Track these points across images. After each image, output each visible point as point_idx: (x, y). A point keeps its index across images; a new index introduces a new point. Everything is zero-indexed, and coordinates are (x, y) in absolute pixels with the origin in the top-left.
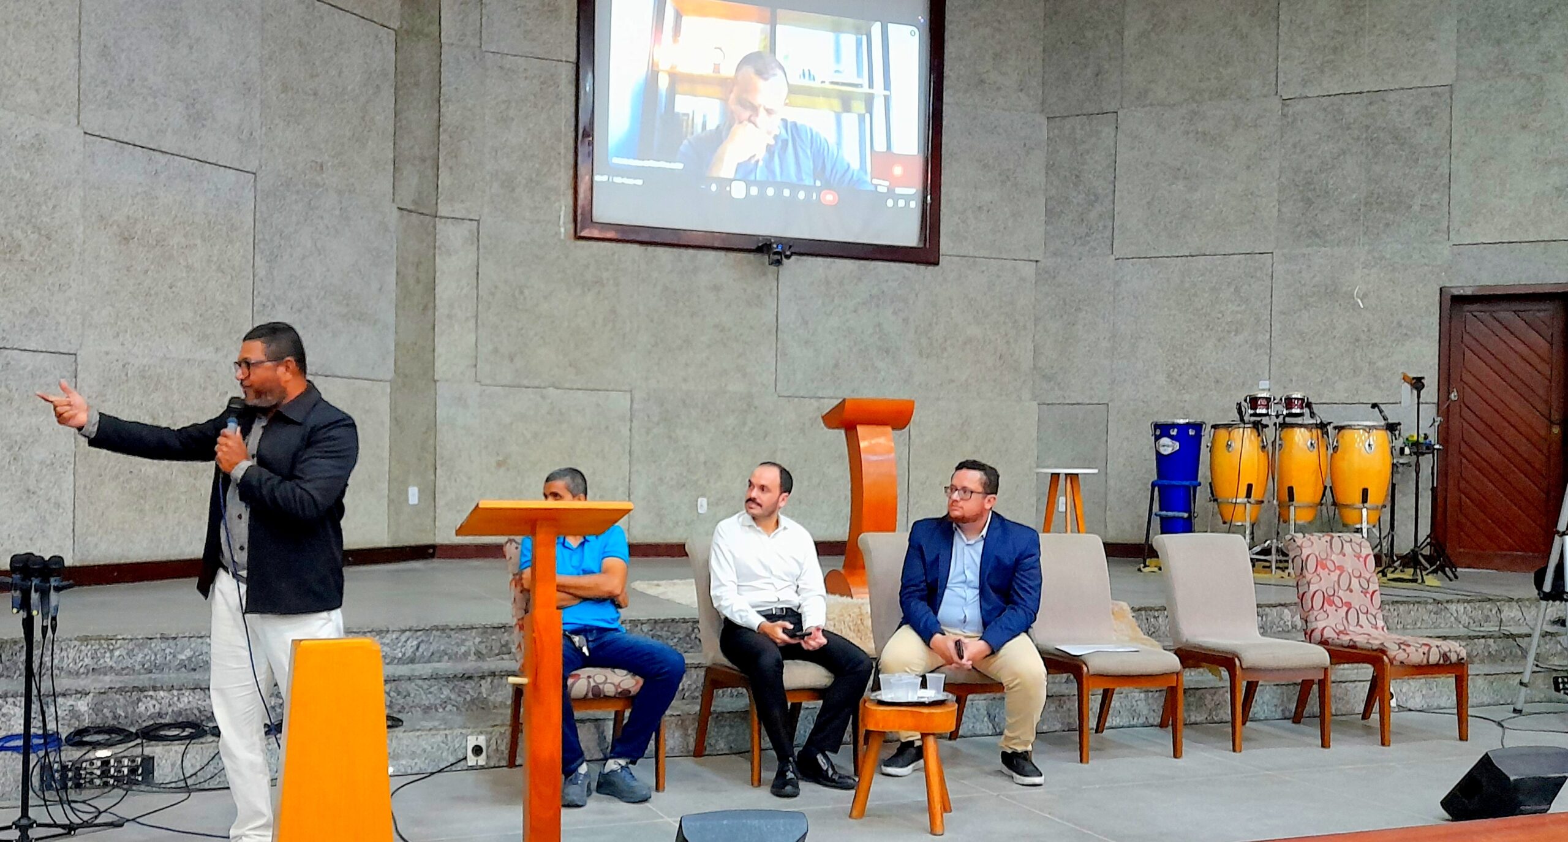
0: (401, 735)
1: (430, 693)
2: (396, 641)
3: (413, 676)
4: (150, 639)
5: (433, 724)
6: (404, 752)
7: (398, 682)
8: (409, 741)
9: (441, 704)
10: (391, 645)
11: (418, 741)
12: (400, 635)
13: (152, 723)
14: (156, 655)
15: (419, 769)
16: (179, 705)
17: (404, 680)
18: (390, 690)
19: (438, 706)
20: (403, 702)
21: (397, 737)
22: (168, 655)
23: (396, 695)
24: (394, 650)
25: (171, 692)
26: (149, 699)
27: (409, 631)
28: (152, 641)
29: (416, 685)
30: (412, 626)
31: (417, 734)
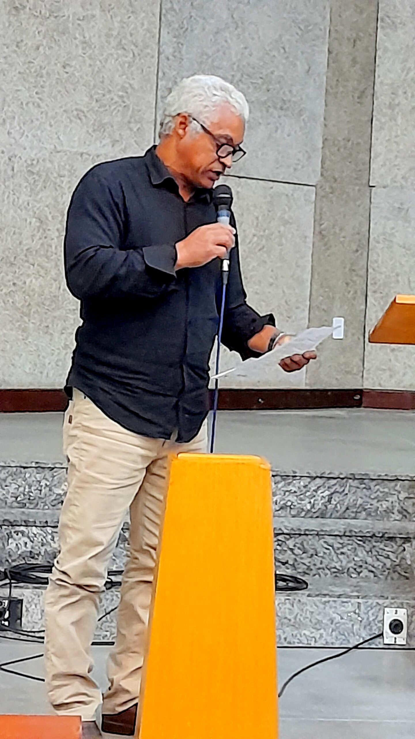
0: (304, 599)
1: (342, 553)
2: (304, 490)
3: (322, 531)
4: (25, 468)
5: (343, 589)
6: (308, 620)
7: (304, 537)
8: (314, 607)
9: (355, 567)
10: (298, 494)
11: (325, 608)
12: (309, 483)
13: (23, 562)
14: (30, 487)
15: (324, 643)
16: (52, 544)
17: (311, 535)
18: (295, 546)
19: (351, 570)
20: (310, 562)
21: (299, 601)
22: (43, 488)
23: (301, 552)
24: (302, 500)
25: (44, 529)
26: (20, 535)
27: (321, 477)
28: (26, 470)
29: (325, 542)
30: (324, 473)
31: (324, 599)
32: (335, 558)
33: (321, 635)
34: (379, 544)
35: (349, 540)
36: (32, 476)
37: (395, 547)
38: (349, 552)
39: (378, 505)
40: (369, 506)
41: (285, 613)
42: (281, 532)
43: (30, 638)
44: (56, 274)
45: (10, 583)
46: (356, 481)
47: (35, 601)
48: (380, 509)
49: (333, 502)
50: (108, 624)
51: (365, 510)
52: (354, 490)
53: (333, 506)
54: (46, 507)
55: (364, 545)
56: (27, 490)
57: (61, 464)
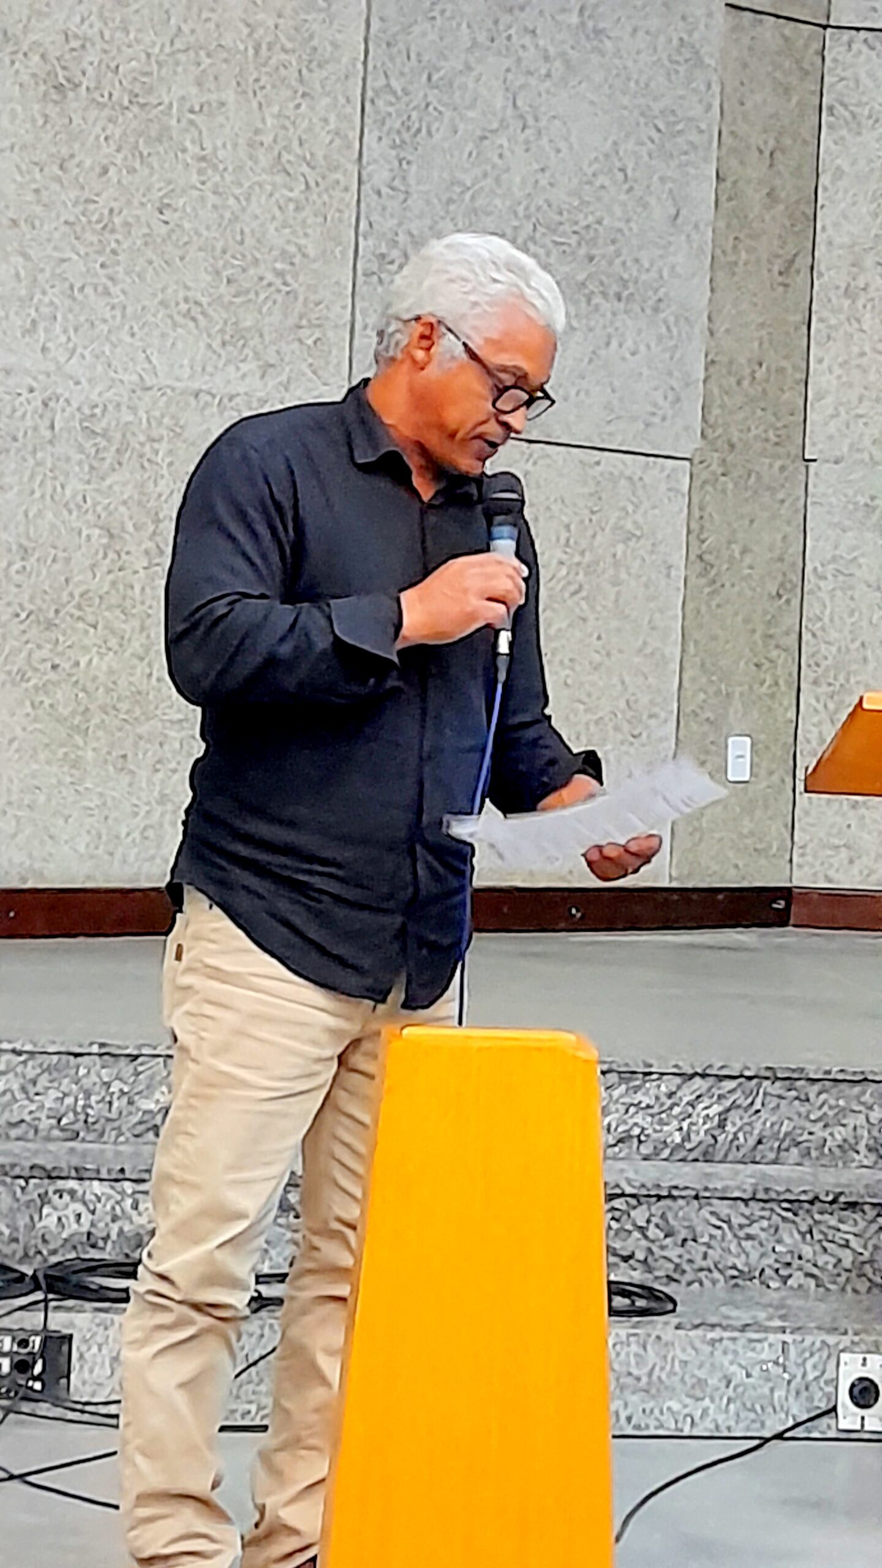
0: (669, 1334)
1: (749, 1237)
2: (668, 1103)
3: (706, 1189)
4: (76, 1055)
5: (753, 1313)
6: (676, 1379)
7: (668, 1202)
8: (690, 1350)
9: (777, 1266)
10: (656, 1110)
11: (712, 1353)
12: (679, 1087)
13: (73, 1255)
14: (88, 1095)
15: (712, 1426)
16: (136, 1219)
17: (683, 1197)
18: (648, 1221)
19: (768, 1272)
20: (680, 1256)
21: (658, 1338)
22: (115, 1096)
23: (662, 1235)
24: (661, 1123)
25: (117, 1185)
26: (66, 1197)
27: (704, 1076)
28: (79, 1059)
29: (712, 1213)
30: (710, 1066)
31: (710, 1335)
32: (733, 1248)
33: (705, 1412)
34: (827, 1217)
35: (763, 1209)
36: (93, 1073)
37: (862, 1224)
38: (763, 1235)
39: (825, 1134)
40: (806, 1137)
41: (628, 1364)
42: (618, 1191)
43: (86, 1417)
44: (142, 645)
45: (46, 1301)
46: (778, 1084)
47: (99, 1339)
48: (828, 1143)
49: (729, 1128)
50: (251, 1387)
51: (798, 1144)
52: (774, 1102)
53: (730, 1137)
54: (122, 1139)
55: (797, 1219)
56: (81, 1103)
57: (155, 1048)
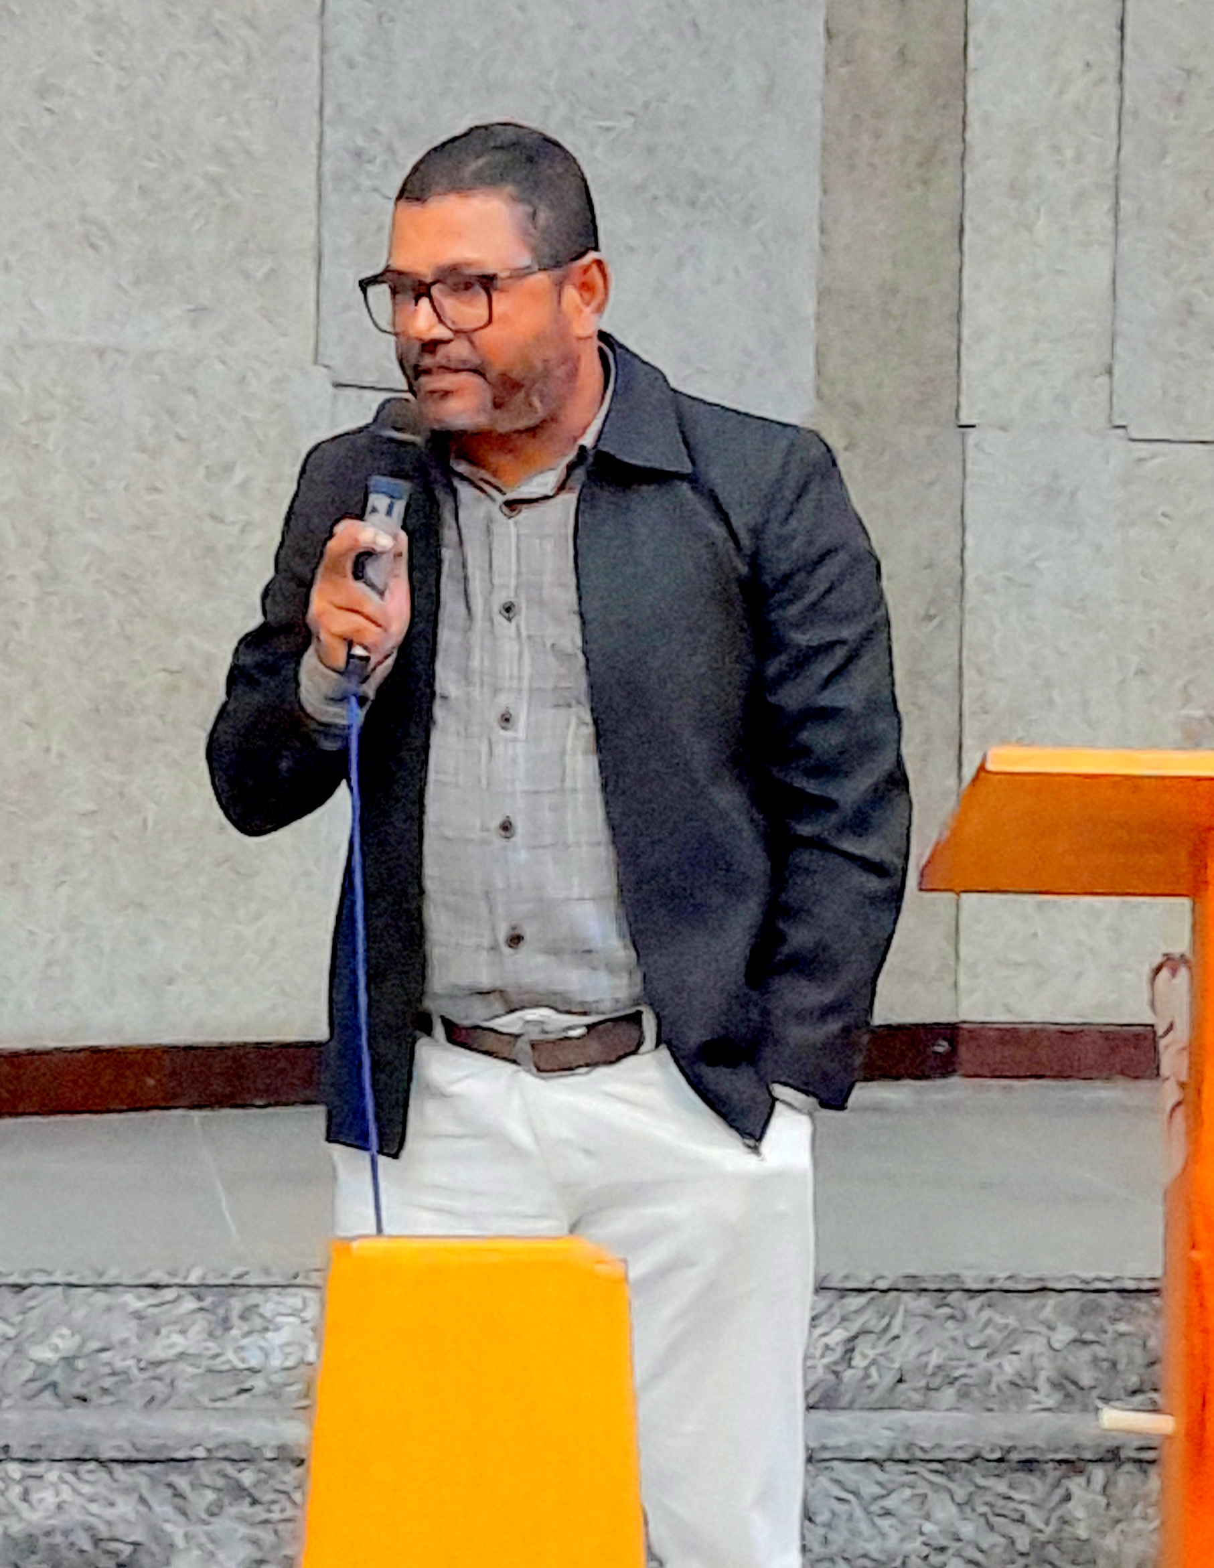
1: (887, 1513)
3: (824, 1448)
34: (990, 1482)
35: (905, 1473)
37: (1042, 1490)
38: (907, 1510)
39: (991, 1364)
40: (964, 1370)
46: (925, 1298)
48: (996, 1379)
49: (858, 1360)
51: (953, 1381)
52: (918, 1323)
53: (860, 1374)
55: (951, 1485)
57: (51, 1274)
